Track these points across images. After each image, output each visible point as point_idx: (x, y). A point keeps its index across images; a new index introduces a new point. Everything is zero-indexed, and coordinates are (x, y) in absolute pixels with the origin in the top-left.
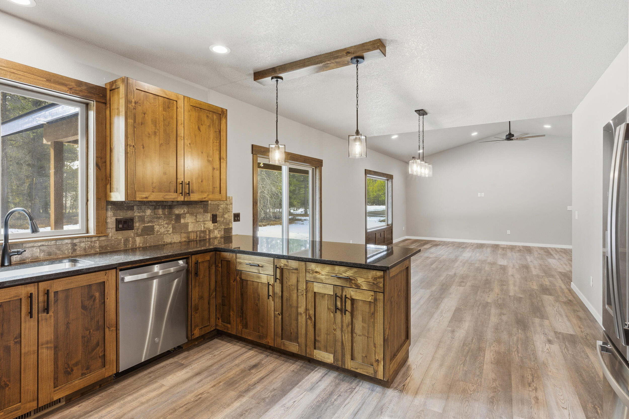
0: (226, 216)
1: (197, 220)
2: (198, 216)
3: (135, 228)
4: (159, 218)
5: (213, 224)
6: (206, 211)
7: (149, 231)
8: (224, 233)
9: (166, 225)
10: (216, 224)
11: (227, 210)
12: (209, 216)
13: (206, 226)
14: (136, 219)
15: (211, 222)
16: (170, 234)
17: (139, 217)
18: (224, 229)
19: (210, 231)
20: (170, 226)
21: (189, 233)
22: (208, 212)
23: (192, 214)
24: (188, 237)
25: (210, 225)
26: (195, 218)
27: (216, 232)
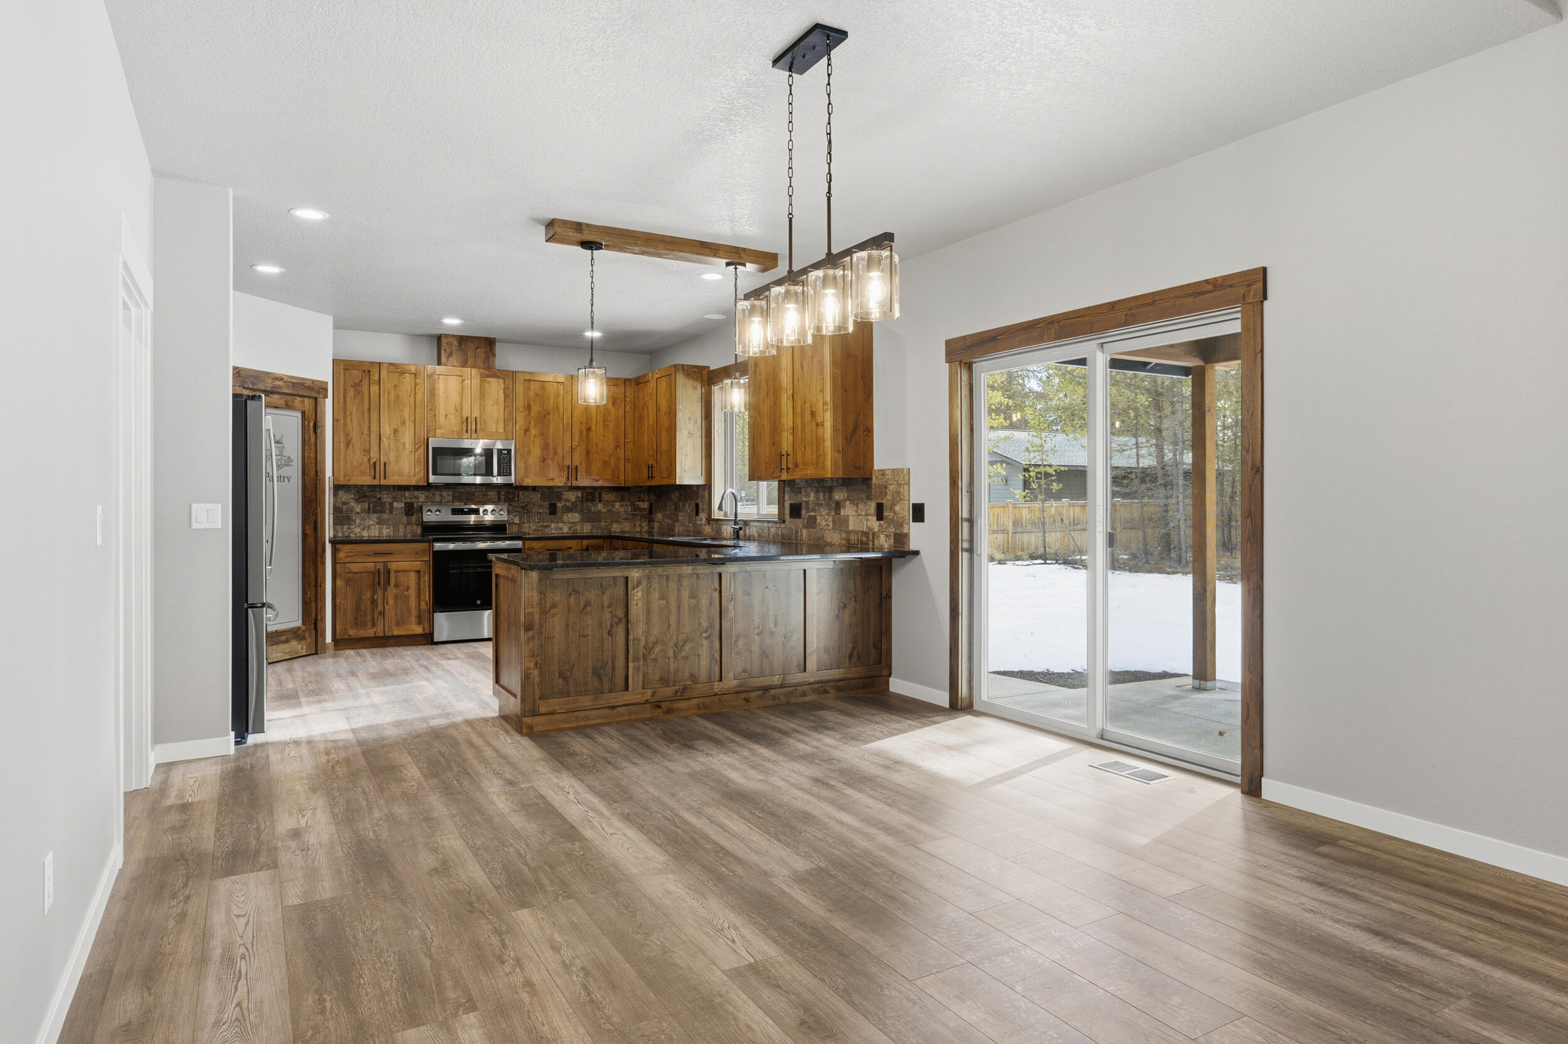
0: (897, 508)
1: (859, 512)
2: (860, 506)
3: (802, 516)
4: (821, 505)
5: (878, 522)
6: (869, 498)
7: (812, 522)
8: (894, 542)
9: (826, 517)
10: (882, 522)
11: (898, 497)
12: (872, 507)
13: (868, 524)
14: (803, 506)
15: (875, 518)
16: (830, 530)
17: (806, 502)
18: (895, 534)
19: (874, 534)
20: (830, 518)
21: (849, 532)
22: (871, 499)
23: (852, 501)
24: (848, 540)
25: (874, 524)
26: (855, 508)
27: (882, 538)
